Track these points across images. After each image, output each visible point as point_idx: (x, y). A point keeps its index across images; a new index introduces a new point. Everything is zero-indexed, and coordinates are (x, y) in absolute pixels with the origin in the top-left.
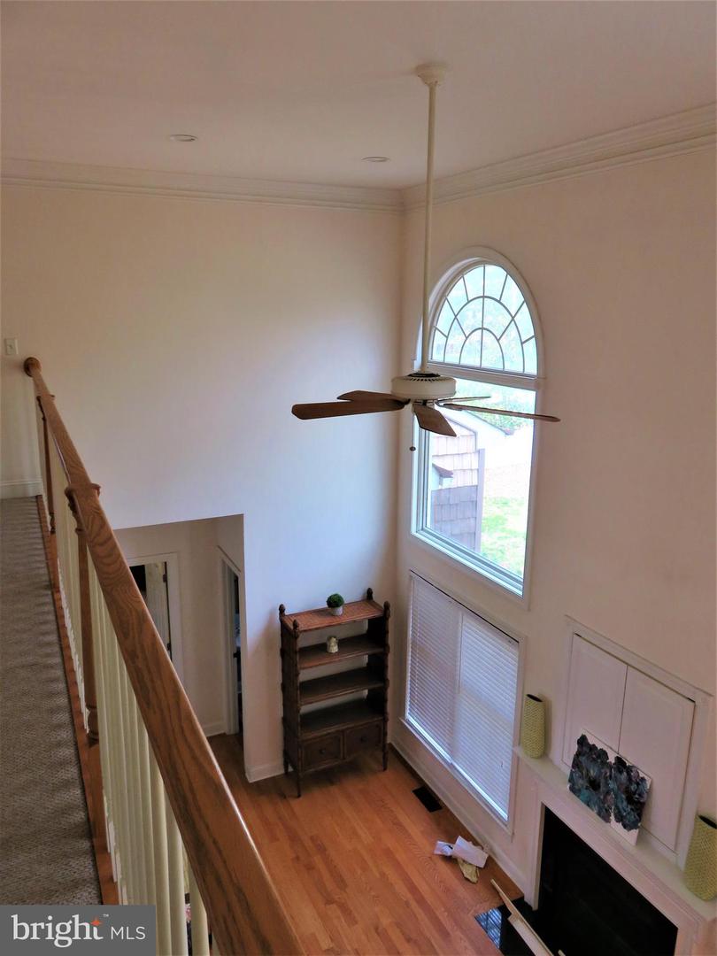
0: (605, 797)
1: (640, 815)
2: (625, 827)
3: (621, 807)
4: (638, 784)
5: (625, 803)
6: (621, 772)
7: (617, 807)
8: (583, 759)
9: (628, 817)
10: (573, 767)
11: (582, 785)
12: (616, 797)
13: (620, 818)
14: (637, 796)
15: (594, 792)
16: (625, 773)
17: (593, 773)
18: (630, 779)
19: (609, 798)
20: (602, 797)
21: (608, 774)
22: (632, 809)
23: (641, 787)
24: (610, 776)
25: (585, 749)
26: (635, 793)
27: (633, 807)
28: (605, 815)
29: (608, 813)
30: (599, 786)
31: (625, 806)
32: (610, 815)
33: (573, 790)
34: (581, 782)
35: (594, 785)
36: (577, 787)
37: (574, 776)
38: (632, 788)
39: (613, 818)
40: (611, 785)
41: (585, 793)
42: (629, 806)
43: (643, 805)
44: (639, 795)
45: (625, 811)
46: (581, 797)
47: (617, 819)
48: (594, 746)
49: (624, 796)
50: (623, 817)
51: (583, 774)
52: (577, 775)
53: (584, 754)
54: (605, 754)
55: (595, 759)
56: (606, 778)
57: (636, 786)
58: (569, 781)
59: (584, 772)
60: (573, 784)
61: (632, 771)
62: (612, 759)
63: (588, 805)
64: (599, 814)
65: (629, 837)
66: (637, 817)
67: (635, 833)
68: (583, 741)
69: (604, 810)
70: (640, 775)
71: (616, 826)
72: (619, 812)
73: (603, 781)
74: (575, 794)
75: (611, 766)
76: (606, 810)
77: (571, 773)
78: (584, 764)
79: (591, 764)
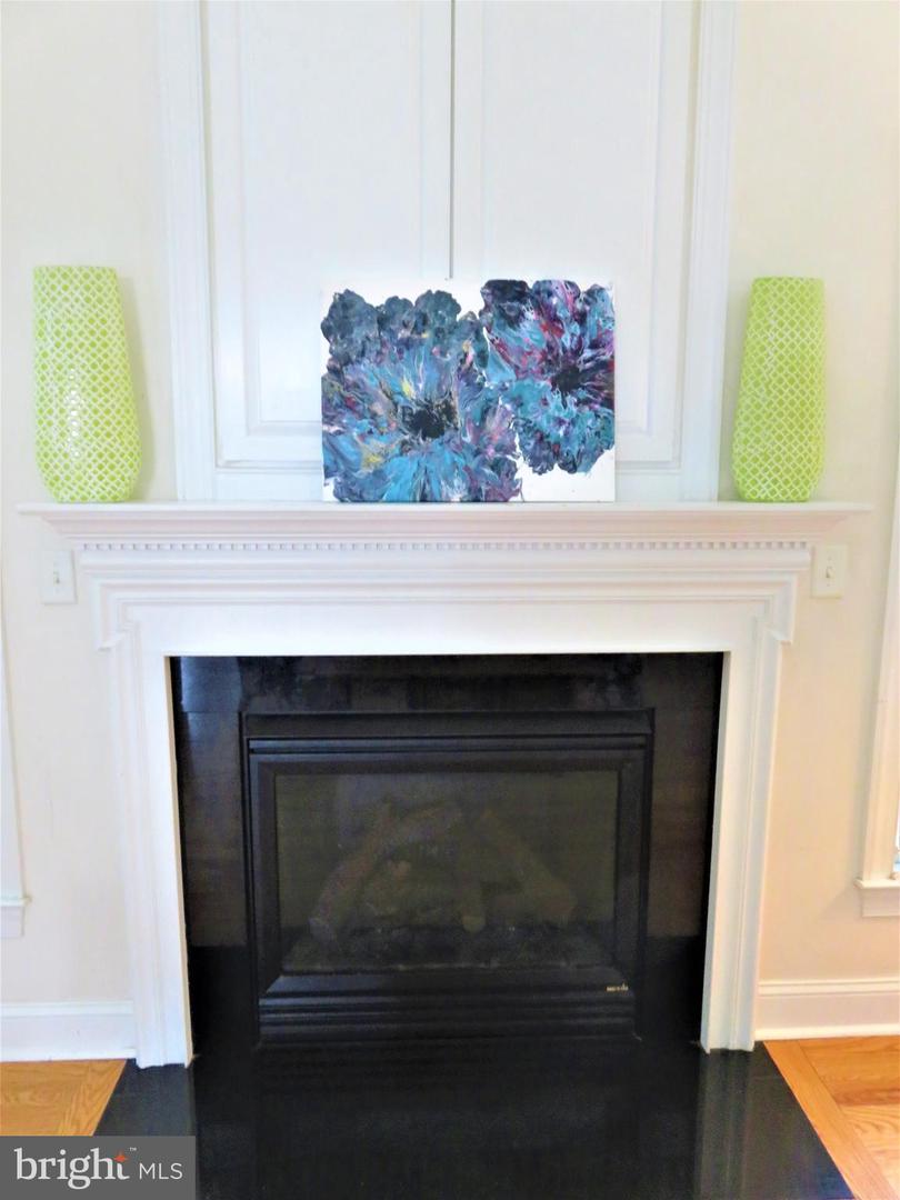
0: (479, 431)
1: (609, 402)
2: (571, 467)
3: (545, 424)
4: (581, 318)
5: (555, 399)
6: (514, 321)
7: (529, 428)
8: (365, 372)
9: (576, 431)
10: (328, 419)
11: (384, 454)
12: (519, 402)
13: (548, 454)
14: (588, 353)
15: (433, 443)
16: (531, 315)
17: (410, 390)
18: (552, 322)
19: (492, 424)
20: (468, 439)
21: (472, 353)
22: (580, 403)
23: (590, 321)
24: (482, 357)
25: (358, 334)
26: (577, 352)
27: (583, 394)
28: (490, 484)
29: (503, 468)
30: (449, 411)
31: (554, 409)
32: (512, 469)
33: (350, 492)
34: (376, 444)
35: (428, 422)
36: (364, 472)
37: (343, 443)
38: (567, 340)
39: (524, 471)
40: (494, 378)
41: (406, 467)
42: (571, 399)
43: (608, 366)
44: (594, 345)
45: (560, 422)
46: (393, 489)
47: (540, 464)
48: (393, 301)
49: (545, 383)
50: (558, 444)
51: (374, 415)
52: (355, 434)
53: (363, 354)
54: (443, 301)
55: (407, 344)
56: (466, 375)
57: (576, 328)
58: (328, 475)
59: (378, 408)
60: (346, 476)
61: (550, 294)
62: (471, 302)
63: (424, 500)
64: (475, 498)
65: (594, 485)
66: (604, 411)
67: (606, 460)
68: (343, 316)
69: (488, 471)
70: (584, 287)
71: (541, 487)
72: (542, 438)
73: (456, 388)
74: (361, 499)
75: (476, 330)
76: (496, 466)
77: (330, 445)
78: (371, 383)
79: (400, 365)
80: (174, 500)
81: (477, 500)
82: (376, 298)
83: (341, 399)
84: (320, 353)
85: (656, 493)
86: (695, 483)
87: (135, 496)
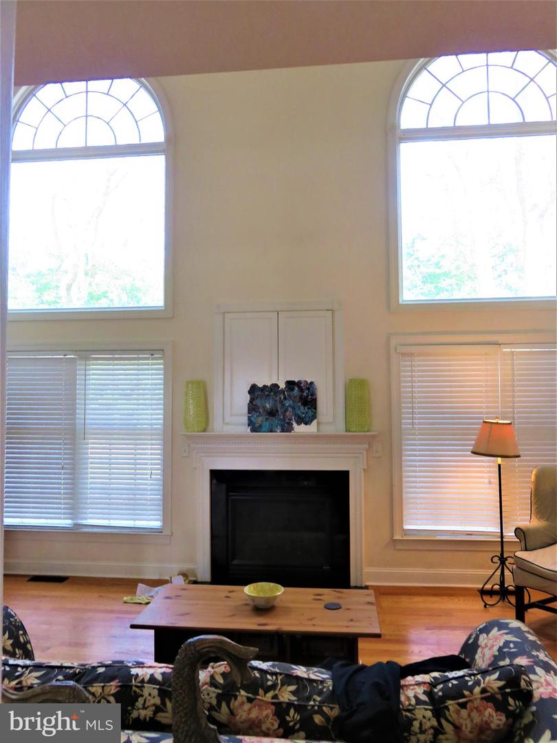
0: (284, 416)
1: (315, 408)
2: (306, 424)
3: (299, 413)
4: (308, 389)
5: (302, 408)
6: (293, 390)
7: (296, 415)
8: (258, 402)
9: (307, 415)
10: (249, 413)
11: (262, 421)
12: (293, 408)
13: (302, 420)
14: (310, 397)
15: (274, 418)
16: (296, 388)
17: (268, 406)
18: (301, 390)
19: (287, 414)
20: (282, 417)
21: (282, 397)
22: (308, 408)
23: (311, 389)
24: (285, 398)
25: (256, 393)
26: (308, 396)
27: (309, 406)
28: (287, 428)
29: (290, 424)
30: (277, 411)
31: (302, 410)
32: (292, 424)
33: (253, 430)
34: (260, 419)
35: (272, 413)
36: (257, 425)
37: (252, 418)
38: (305, 394)
39: (295, 425)
40: (287, 403)
41: (266, 425)
42: (306, 408)
43: (315, 400)
44: (311, 395)
45: (303, 413)
46: (263, 429)
47: (299, 423)
48: (265, 386)
49: (300, 404)
50: (303, 418)
51: (260, 412)
52: (255, 416)
53: (257, 398)
54: (276, 386)
55: (268, 395)
56: (281, 402)
57: (307, 391)
58: (249, 426)
59: (260, 410)
60: (253, 426)
61: (301, 383)
62: (282, 386)
63: (271, 432)
64: (283, 431)
65: (312, 428)
66: (314, 411)
67: (315, 422)
68: (253, 389)
69: (286, 425)
70: (309, 382)
71: (299, 429)
72: (299, 417)
73: (279, 406)
74: (256, 432)
75: (283, 391)
76: (288, 423)
77: (249, 418)
78: (259, 404)
79: (266, 401)
80: (213, 432)
81: (284, 432)
82: (260, 385)
83: (252, 408)
84: (248, 397)
85: (328, 430)
86: (339, 427)
87: (205, 431)
